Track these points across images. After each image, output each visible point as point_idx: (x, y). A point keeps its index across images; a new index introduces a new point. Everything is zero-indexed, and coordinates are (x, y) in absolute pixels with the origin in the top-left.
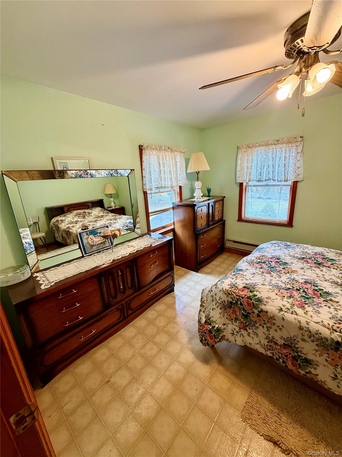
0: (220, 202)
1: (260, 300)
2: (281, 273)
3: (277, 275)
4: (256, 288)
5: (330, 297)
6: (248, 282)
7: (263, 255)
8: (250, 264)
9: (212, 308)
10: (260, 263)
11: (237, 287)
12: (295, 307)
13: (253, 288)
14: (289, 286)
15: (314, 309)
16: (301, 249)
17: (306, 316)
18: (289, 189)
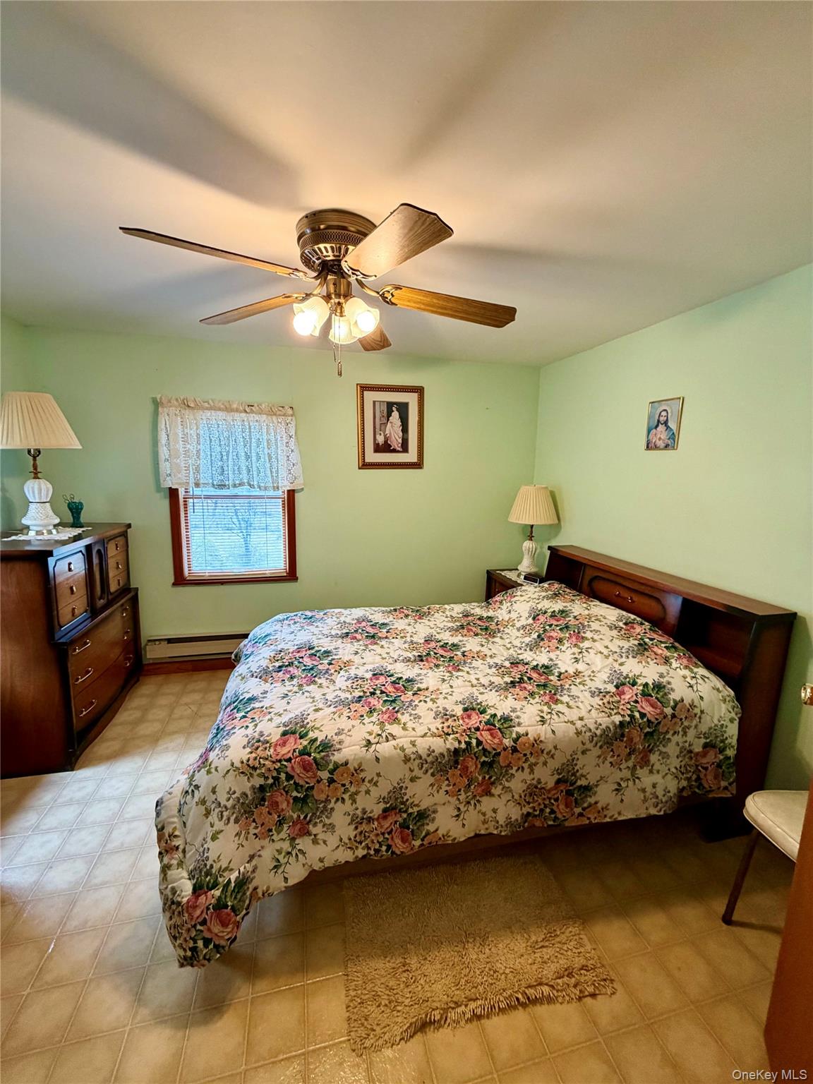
0: (118, 539)
1: (326, 746)
2: (332, 674)
3: (328, 681)
4: (308, 723)
5: (417, 686)
6: (285, 719)
7: (279, 649)
8: (263, 678)
9: (210, 835)
10: (283, 669)
11: (268, 742)
12: (387, 726)
13: (302, 727)
14: (357, 694)
15: (410, 715)
16: (335, 619)
17: (407, 732)
18: (281, 504)
